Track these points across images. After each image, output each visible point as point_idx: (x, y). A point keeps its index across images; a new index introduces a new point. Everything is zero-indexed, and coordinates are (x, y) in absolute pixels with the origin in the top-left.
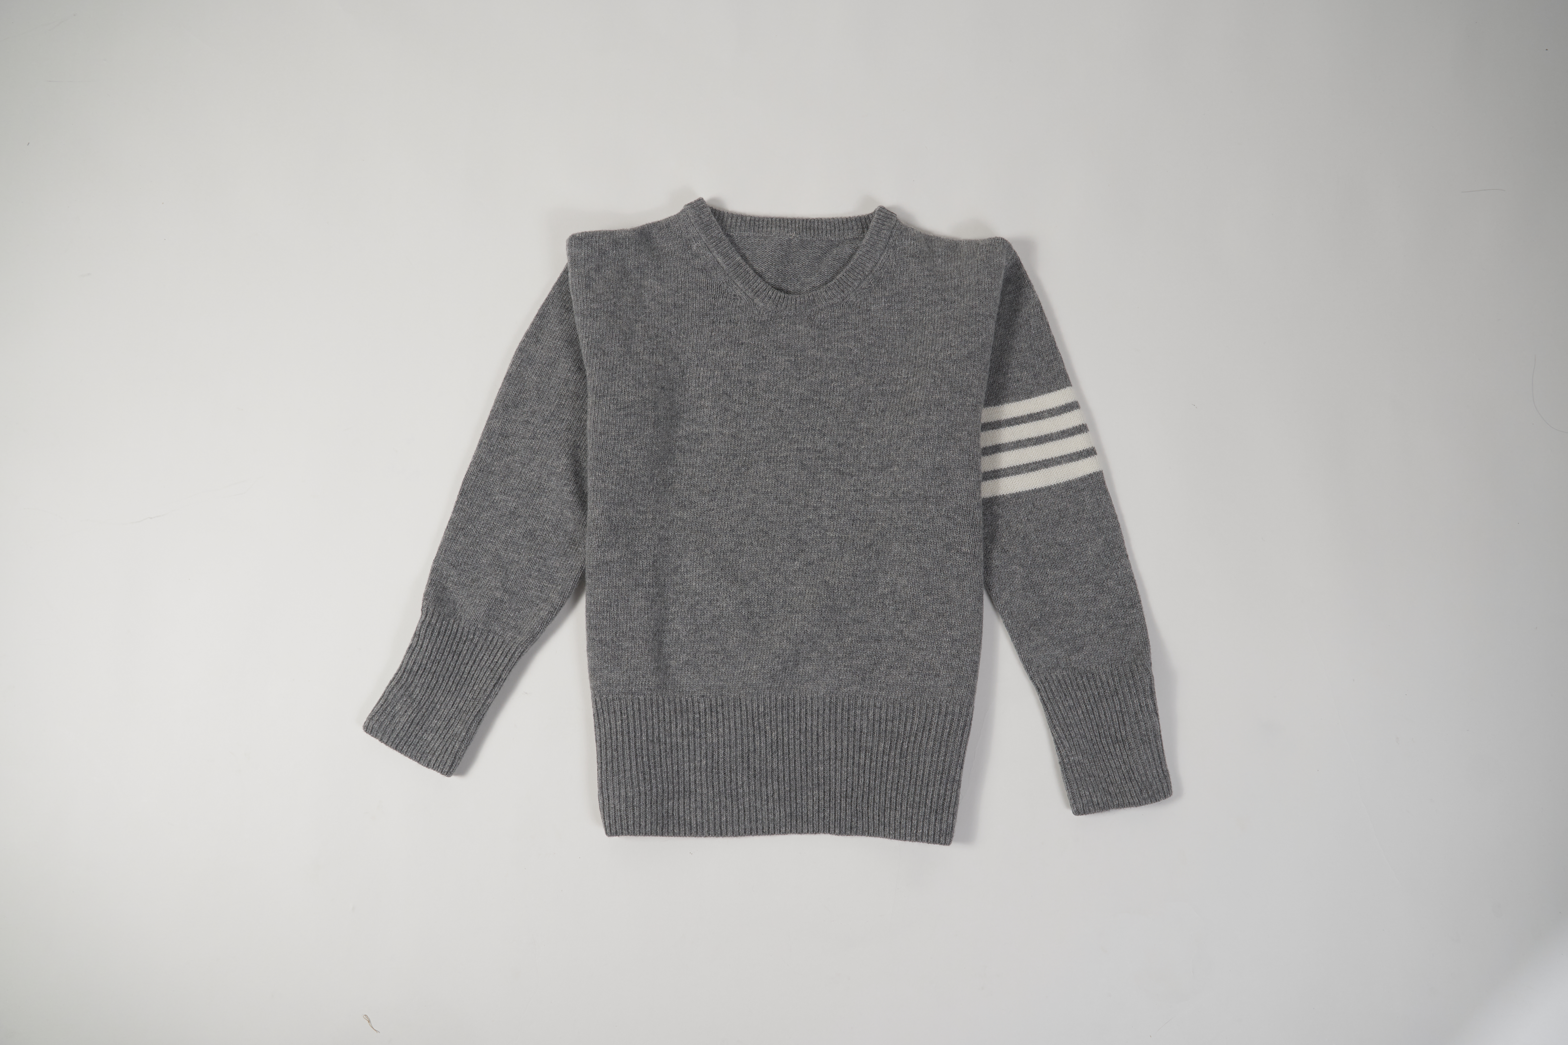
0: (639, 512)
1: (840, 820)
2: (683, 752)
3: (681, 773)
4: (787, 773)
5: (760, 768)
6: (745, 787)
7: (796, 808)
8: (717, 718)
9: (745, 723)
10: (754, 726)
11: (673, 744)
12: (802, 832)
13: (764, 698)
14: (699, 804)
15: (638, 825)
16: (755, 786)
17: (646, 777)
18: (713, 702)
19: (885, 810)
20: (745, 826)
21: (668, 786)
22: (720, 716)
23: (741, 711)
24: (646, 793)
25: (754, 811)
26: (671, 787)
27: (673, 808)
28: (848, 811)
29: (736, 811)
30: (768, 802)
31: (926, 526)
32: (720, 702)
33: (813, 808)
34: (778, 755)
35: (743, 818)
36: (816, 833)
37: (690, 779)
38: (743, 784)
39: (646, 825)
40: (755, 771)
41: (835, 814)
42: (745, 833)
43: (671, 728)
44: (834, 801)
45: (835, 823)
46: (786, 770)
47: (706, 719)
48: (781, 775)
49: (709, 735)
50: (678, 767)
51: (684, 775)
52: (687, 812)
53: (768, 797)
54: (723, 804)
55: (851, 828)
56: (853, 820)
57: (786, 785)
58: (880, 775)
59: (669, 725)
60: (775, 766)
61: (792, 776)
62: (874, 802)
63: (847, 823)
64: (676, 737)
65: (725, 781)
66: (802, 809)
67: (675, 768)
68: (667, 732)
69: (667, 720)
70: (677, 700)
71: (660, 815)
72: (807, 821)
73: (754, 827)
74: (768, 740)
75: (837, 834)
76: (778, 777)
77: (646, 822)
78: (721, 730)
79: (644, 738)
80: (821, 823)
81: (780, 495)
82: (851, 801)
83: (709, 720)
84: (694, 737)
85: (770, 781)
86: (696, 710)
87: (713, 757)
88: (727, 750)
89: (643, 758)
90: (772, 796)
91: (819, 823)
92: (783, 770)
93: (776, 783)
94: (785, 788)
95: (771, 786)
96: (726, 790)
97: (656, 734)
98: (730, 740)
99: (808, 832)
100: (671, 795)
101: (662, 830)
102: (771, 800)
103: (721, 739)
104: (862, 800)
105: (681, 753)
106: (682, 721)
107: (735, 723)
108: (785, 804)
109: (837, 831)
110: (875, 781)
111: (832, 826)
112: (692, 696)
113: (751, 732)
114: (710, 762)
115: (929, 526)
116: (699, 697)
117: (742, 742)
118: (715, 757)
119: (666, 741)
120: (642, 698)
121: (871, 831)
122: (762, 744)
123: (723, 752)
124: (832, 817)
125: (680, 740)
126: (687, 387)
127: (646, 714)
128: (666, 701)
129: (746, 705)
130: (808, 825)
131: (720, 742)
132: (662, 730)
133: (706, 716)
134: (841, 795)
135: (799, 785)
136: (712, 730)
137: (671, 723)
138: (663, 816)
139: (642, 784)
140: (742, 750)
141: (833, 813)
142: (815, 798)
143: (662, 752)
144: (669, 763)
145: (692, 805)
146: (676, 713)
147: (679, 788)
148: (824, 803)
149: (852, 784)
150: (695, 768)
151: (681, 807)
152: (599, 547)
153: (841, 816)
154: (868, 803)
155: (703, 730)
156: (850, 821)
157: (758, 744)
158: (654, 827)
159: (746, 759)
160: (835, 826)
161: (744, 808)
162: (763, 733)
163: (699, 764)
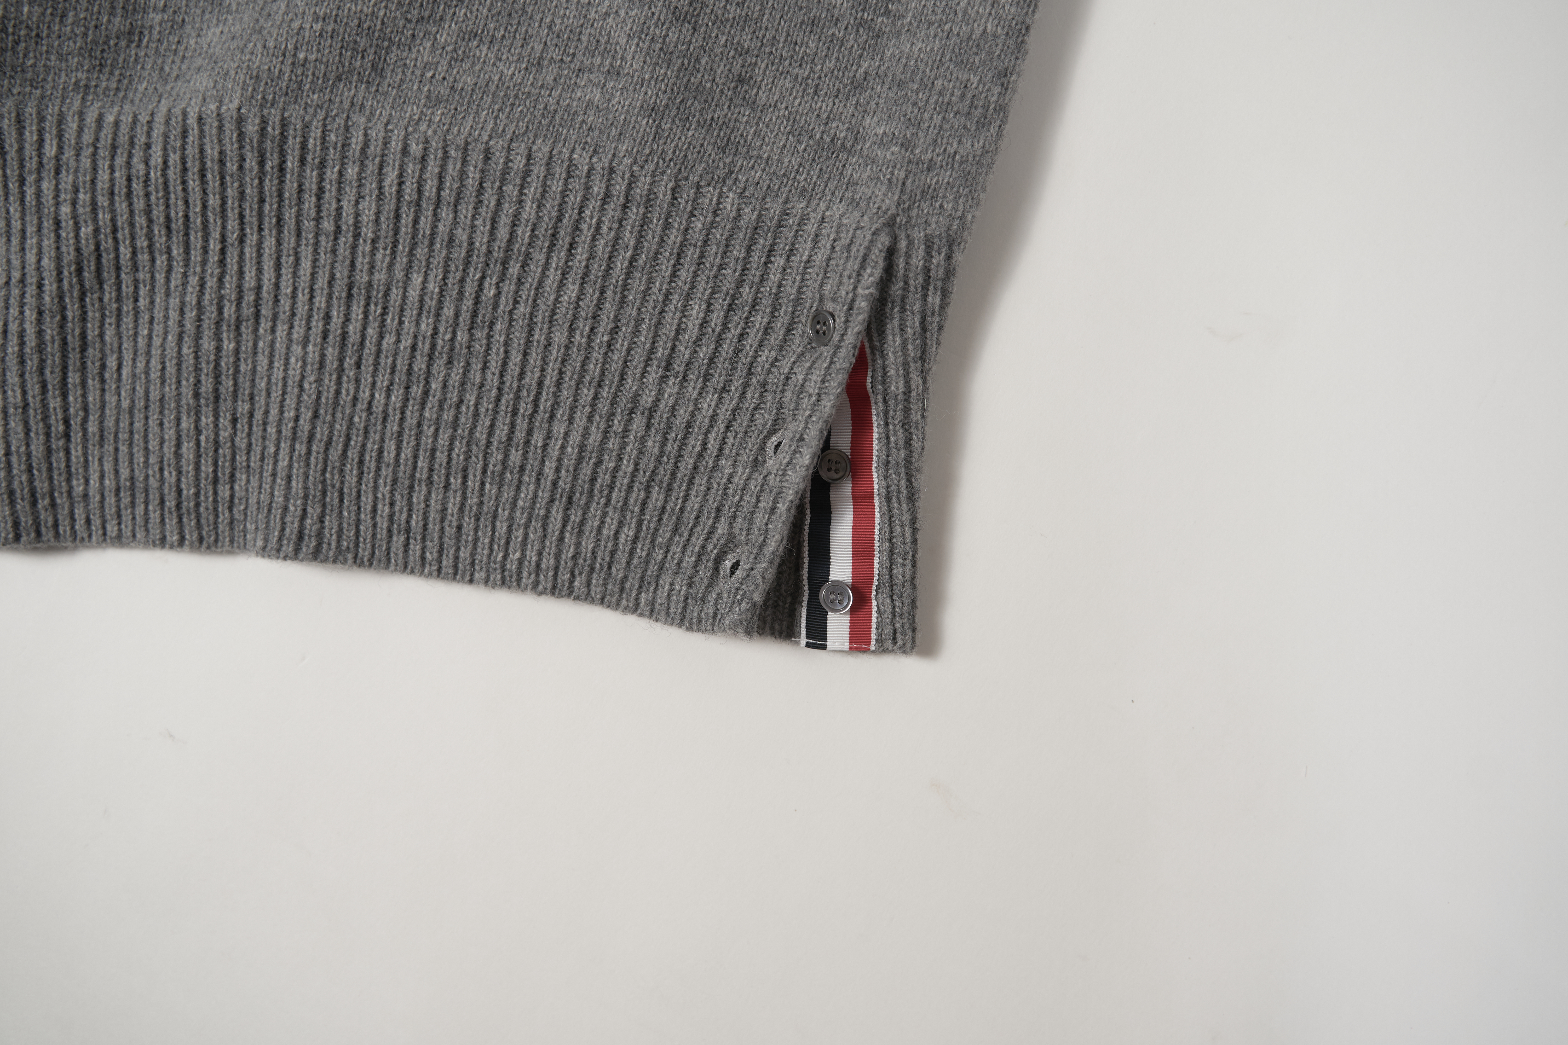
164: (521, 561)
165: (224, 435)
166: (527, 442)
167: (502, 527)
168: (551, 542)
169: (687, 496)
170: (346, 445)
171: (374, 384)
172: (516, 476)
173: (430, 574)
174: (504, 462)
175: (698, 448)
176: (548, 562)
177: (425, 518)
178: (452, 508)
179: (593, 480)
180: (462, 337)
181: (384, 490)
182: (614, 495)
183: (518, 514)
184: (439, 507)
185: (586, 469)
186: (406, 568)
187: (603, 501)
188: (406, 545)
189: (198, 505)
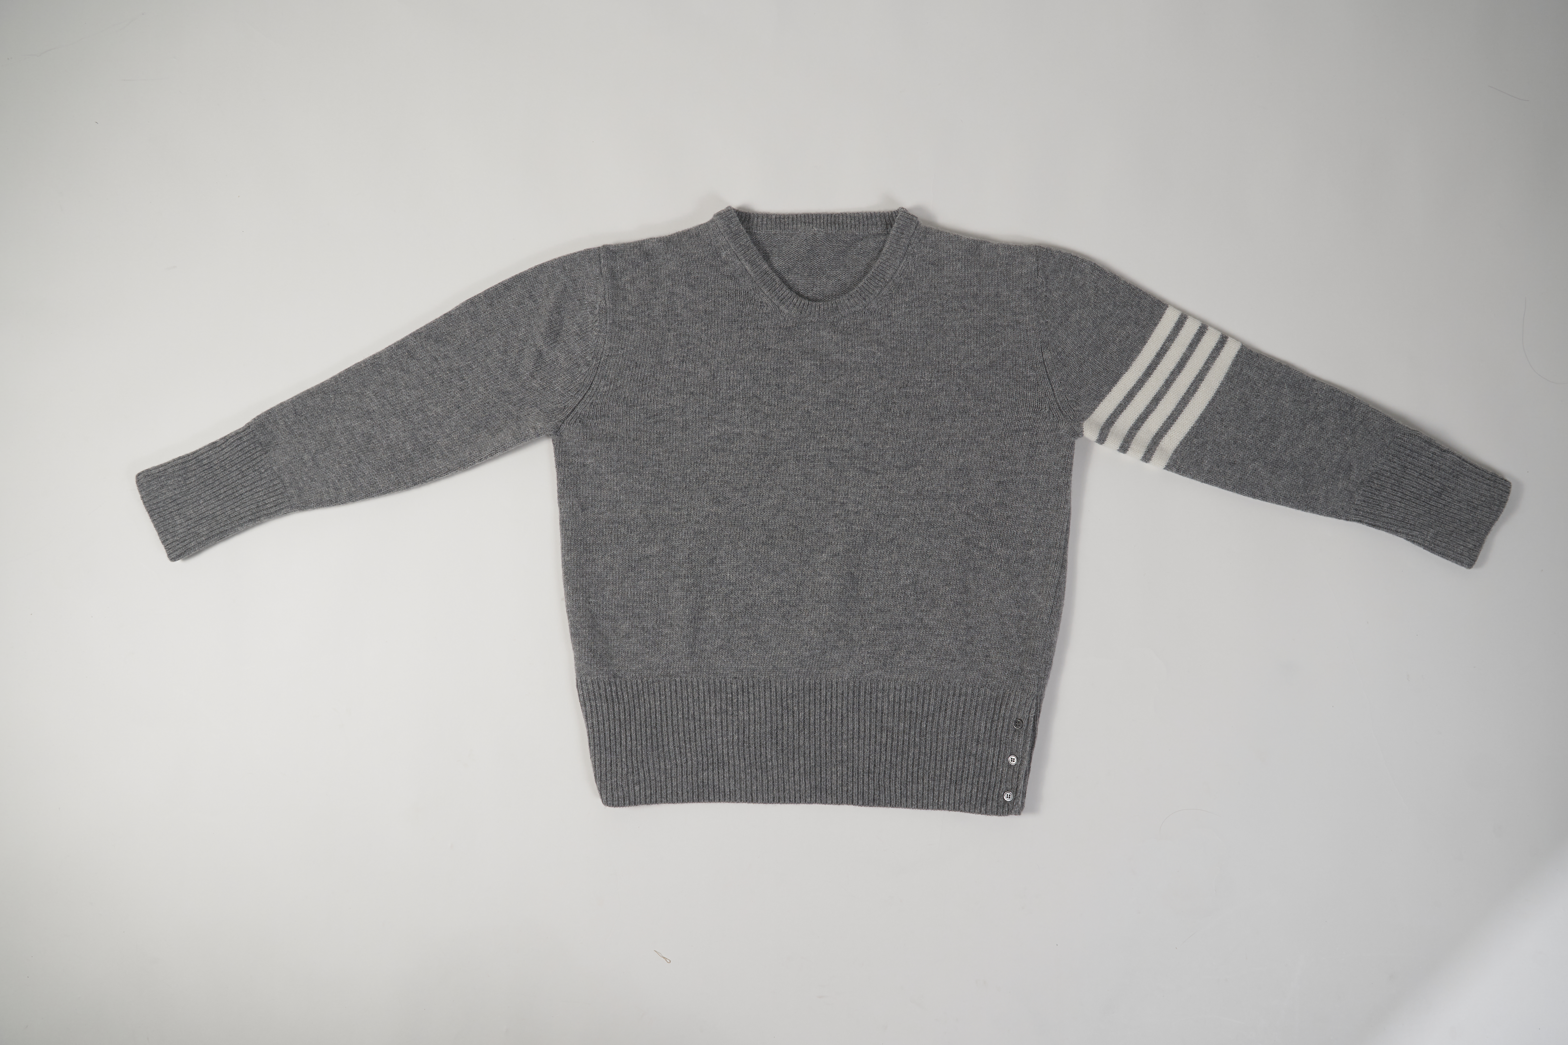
0: (674, 509)
1: (863, 793)
2: (716, 728)
3: (715, 747)
4: (812, 750)
5: (788, 744)
6: (773, 760)
7: (821, 781)
8: (748, 698)
9: (774, 703)
10: (782, 706)
11: (707, 722)
12: (826, 803)
13: (793, 681)
14: (732, 774)
15: (676, 794)
16: (783, 760)
17: (682, 750)
18: (745, 684)
19: (907, 784)
20: (773, 794)
21: (703, 758)
22: (751, 696)
23: (771, 692)
24: (682, 765)
25: (782, 782)
26: (705, 759)
27: (708, 778)
28: (870, 785)
29: (765, 782)
30: (794, 774)
31: (947, 522)
32: (751, 683)
33: (837, 782)
34: (804, 733)
35: (772, 788)
36: (839, 804)
37: (723, 752)
38: (772, 757)
39: (682, 794)
40: (783, 746)
41: (858, 787)
42: (774, 801)
43: (705, 707)
44: (857, 776)
45: (858, 796)
46: (811, 747)
47: (738, 699)
48: (807, 752)
49: (741, 713)
50: (711, 741)
51: (717, 748)
52: (721, 781)
53: (794, 770)
54: (754, 775)
55: (874, 800)
56: (876, 793)
57: (811, 761)
58: (901, 753)
59: (703, 704)
60: (801, 742)
61: (818, 753)
62: (896, 777)
63: (870, 795)
64: (710, 714)
65: (755, 755)
66: (826, 783)
67: (709, 742)
68: (701, 711)
69: (702, 699)
70: (711, 682)
71: (695, 785)
72: (831, 793)
73: (782, 796)
74: (795, 720)
75: (860, 805)
76: (805, 753)
77: (682, 790)
78: (752, 709)
79: (680, 716)
80: (845, 795)
81: (809, 492)
82: (874, 776)
83: (740, 700)
84: (727, 715)
85: (796, 756)
86: (729, 691)
87: (744, 733)
88: (758, 727)
89: (679, 734)
90: (798, 770)
91: (842, 796)
92: (808, 747)
93: (802, 758)
94: (810, 763)
95: (798, 761)
96: (756, 763)
97: (691, 712)
98: (760, 718)
99: (832, 803)
100: (705, 767)
101: (698, 798)
102: (797, 774)
103: (752, 717)
104: (884, 775)
105: (714, 729)
106: (715, 700)
107: (765, 703)
108: (810, 777)
109: (860, 803)
110: (897, 758)
111: (855, 798)
112: (725, 678)
113: (780, 712)
114: (741, 737)
115: (950, 522)
116: (731, 679)
117: (771, 720)
118: (747, 732)
119: (700, 718)
120: (678, 679)
121: (893, 803)
122: (790, 722)
123: (753, 728)
124: (855, 791)
125: (713, 717)
126: (719, 390)
127: (682, 694)
128: (701, 682)
129: (775, 687)
130: (832, 796)
131: (751, 719)
132: (696, 708)
133: (738, 695)
134: (863, 771)
135: (824, 761)
136: (743, 708)
137: (705, 701)
138: (698, 785)
139: (678, 757)
140: (771, 727)
141: (856, 786)
142: (838, 773)
143: (697, 729)
144: (703, 738)
145: (725, 775)
146: (709, 693)
147: (713, 760)
148: (848, 778)
149: (875, 761)
150: (728, 742)
151: (716, 777)
152: (640, 542)
153: (863, 789)
154: (890, 778)
155: (735, 708)
156: (873, 794)
157: (786, 723)
158: (690, 795)
159: (774, 735)
160: (858, 798)
161: (773, 779)
162: (790, 712)
163: (731, 739)
164: (943, 802)
165: (845, 773)
166: (941, 768)
167: (936, 793)
168: (952, 796)
169: (991, 778)
170: (885, 773)
171: (891, 755)
172: (939, 778)
173: (914, 808)
174: (935, 774)
175: (991, 764)
176: (952, 801)
177: (912, 792)
178: (920, 789)
179: (962, 776)
180: (917, 740)
181: (898, 785)
182: (969, 780)
183: (941, 789)
184: (916, 789)
185: (960, 774)
186: (907, 807)
187: (966, 782)
188: (907, 801)
189: (837, 792)
